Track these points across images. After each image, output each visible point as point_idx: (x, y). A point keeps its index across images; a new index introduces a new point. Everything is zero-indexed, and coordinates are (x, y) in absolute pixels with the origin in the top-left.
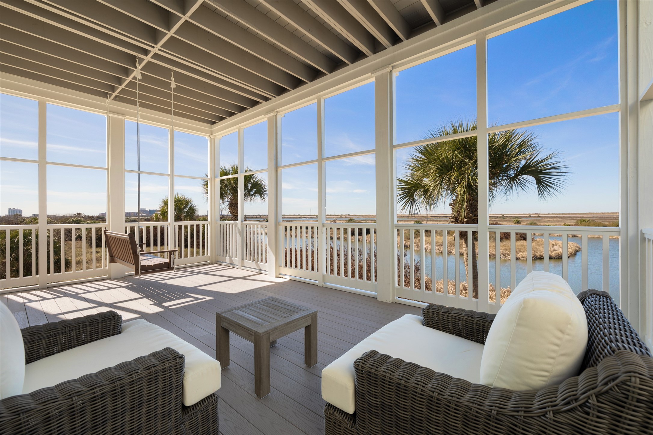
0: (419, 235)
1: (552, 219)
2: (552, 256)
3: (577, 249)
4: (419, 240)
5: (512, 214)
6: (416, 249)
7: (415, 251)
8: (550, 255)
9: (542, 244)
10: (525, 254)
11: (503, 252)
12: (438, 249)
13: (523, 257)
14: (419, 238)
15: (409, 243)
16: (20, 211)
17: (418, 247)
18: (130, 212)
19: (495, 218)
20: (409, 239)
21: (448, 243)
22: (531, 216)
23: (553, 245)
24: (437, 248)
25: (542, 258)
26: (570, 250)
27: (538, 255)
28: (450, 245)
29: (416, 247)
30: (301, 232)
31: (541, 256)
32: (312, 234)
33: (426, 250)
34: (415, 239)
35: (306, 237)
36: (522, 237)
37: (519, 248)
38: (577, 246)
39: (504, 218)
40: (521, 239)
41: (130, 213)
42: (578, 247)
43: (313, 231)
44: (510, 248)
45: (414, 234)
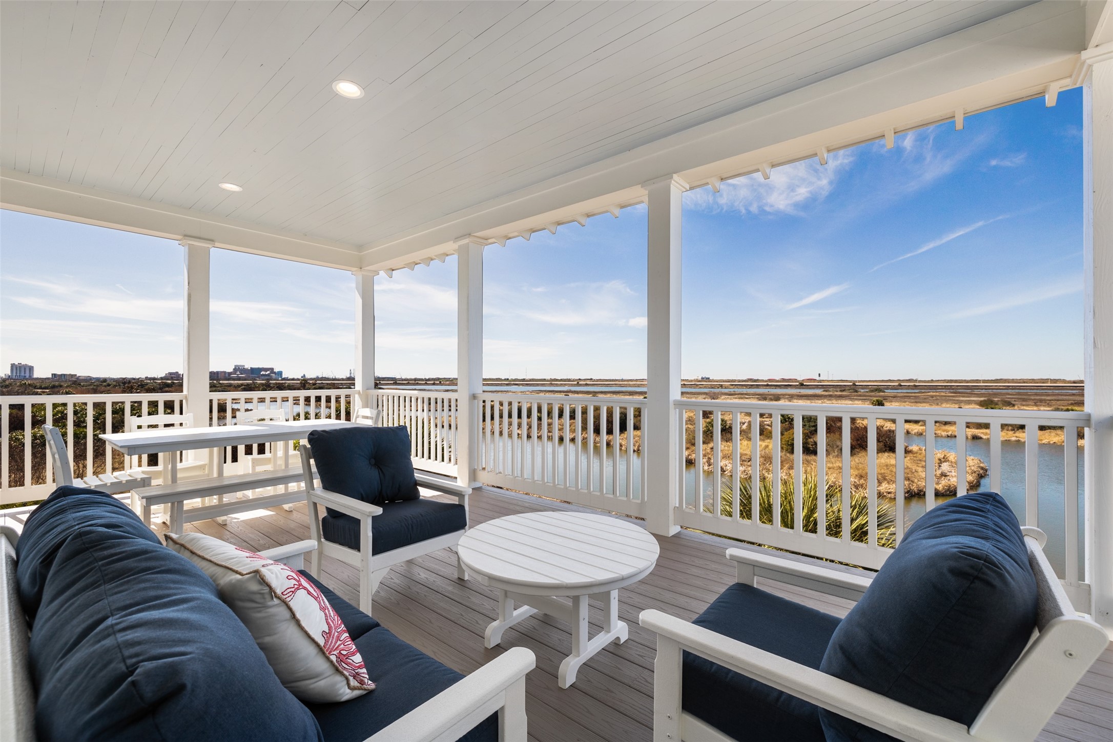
0: (712, 437)
1: (937, 394)
2: (938, 490)
3: (981, 472)
4: (712, 448)
5: (870, 381)
6: (706, 468)
7: (704, 471)
8: (936, 489)
9: (920, 460)
10: (892, 487)
11: (855, 482)
12: (745, 471)
13: (889, 493)
14: (711, 445)
15: (693, 456)
16: (31, 369)
17: (709, 465)
18: (218, 370)
19: (841, 391)
20: (694, 444)
21: (762, 457)
22: (901, 386)
23: (941, 462)
24: (742, 469)
25: (922, 493)
26: (970, 478)
27: (914, 488)
28: (765, 461)
29: (707, 464)
30: (510, 424)
31: (921, 491)
32: (528, 429)
33: (723, 470)
34: (705, 445)
35: (518, 434)
36: (887, 443)
37: (883, 471)
38: (982, 465)
39: (856, 391)
40: (886, 450)
41: (218, 372)
42: (982, 468)
43: (531, 422)
44: (867, 474)
45: (703, 434)
